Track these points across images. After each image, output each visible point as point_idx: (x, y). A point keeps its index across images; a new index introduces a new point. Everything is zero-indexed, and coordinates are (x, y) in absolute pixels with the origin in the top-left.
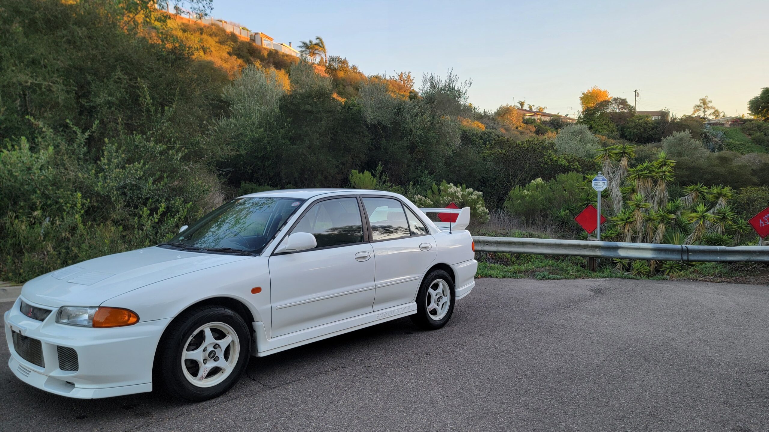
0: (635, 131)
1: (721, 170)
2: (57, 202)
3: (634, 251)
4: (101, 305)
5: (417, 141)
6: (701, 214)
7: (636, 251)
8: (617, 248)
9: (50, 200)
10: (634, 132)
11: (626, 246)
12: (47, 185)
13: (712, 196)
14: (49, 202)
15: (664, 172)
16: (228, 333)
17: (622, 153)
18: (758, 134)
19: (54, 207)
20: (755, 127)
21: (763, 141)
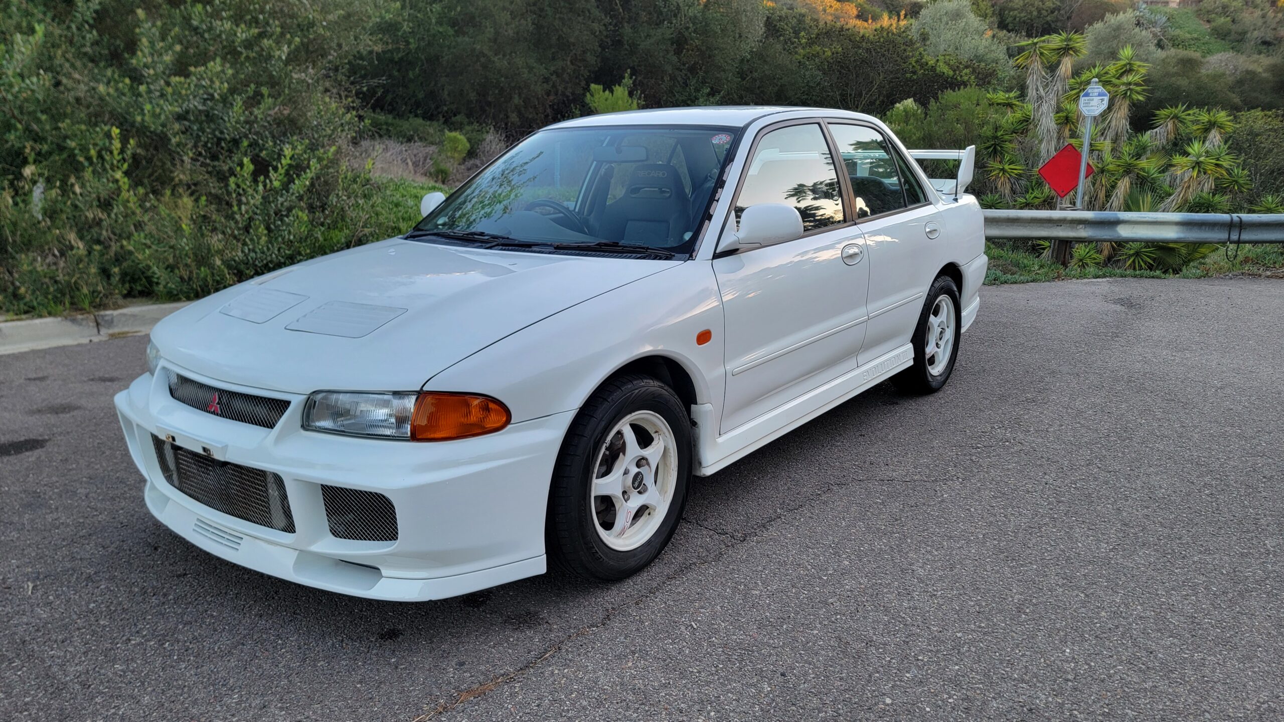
0: (1022, 15)
1: (1183, 82)
2: (61, 148)
3: (1145, 226)
4: (425, 389)
5: (687, 28)
6: (1195, 159)
7: (1150, 227)
8: (1117, 222)
9: (46, 143)
10: (1020, 18)
11: (1133, 219)
12: (35, 112)
13: (1199, 127)
14: (45, 148)
15: (1130, 84)
16: (656, 432)
17: (1064, 49)
18: (1222, 20)
19: (57, 158)
20: (1218, 7)
21: (1228, 33)
